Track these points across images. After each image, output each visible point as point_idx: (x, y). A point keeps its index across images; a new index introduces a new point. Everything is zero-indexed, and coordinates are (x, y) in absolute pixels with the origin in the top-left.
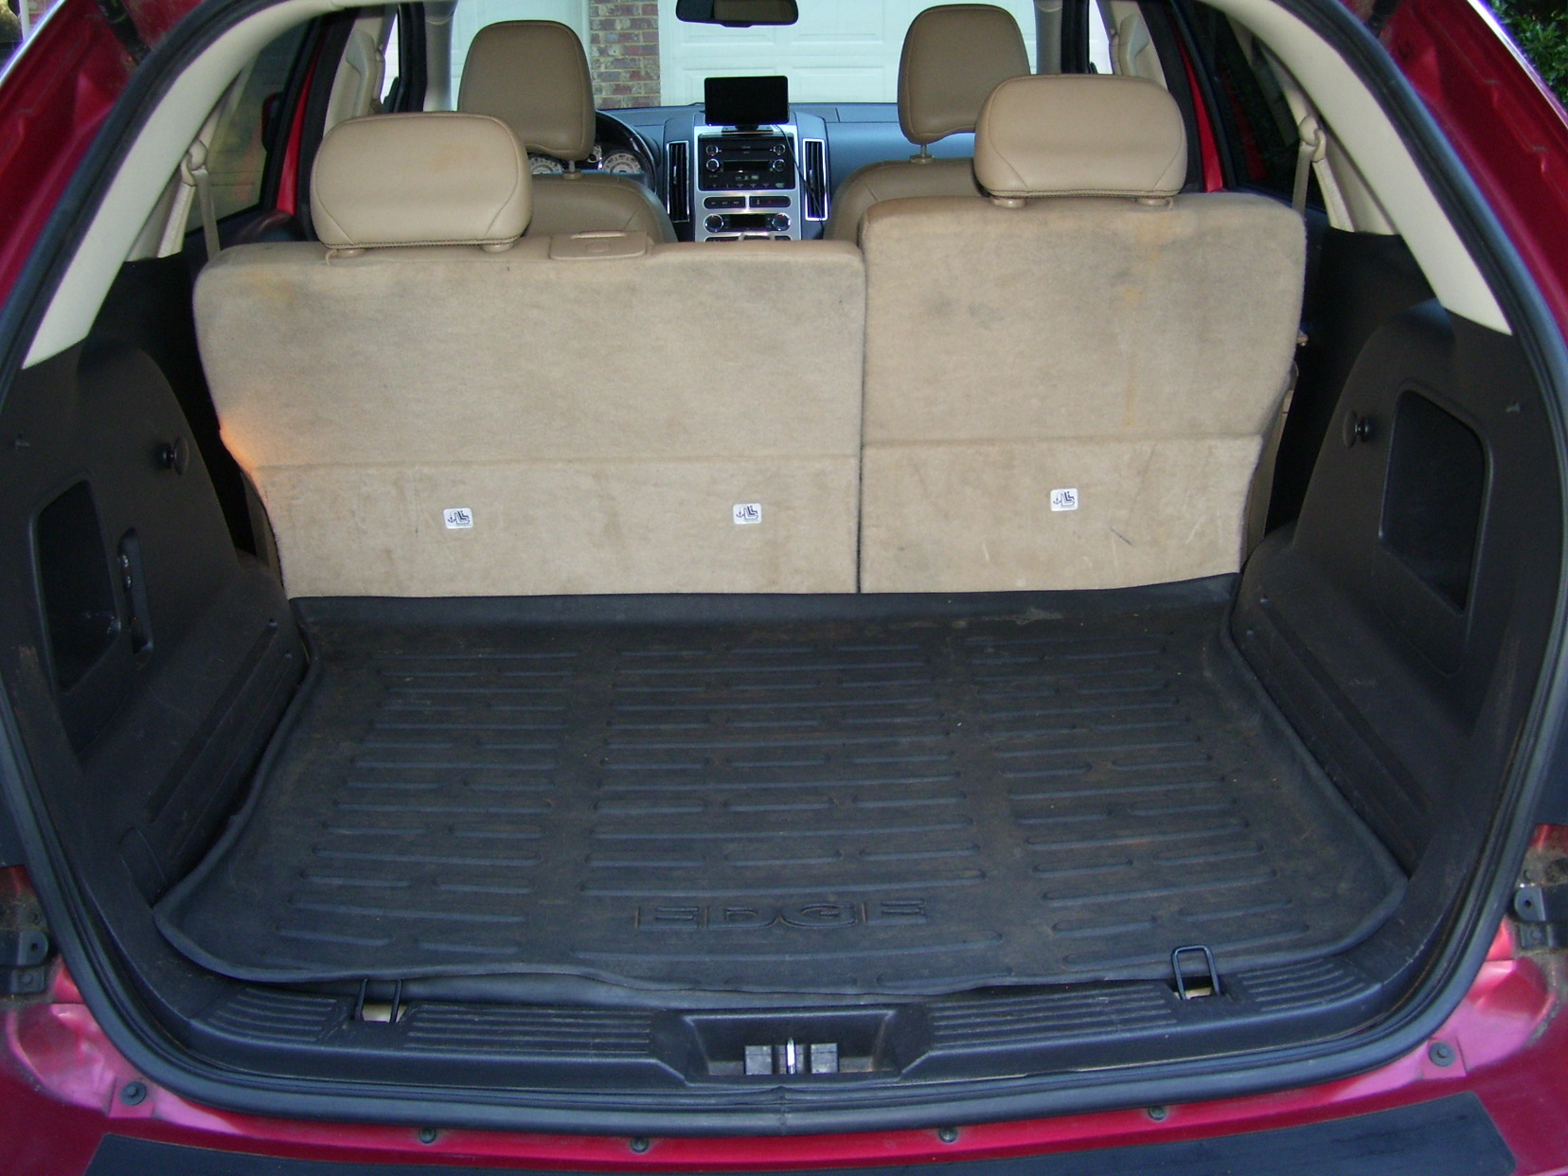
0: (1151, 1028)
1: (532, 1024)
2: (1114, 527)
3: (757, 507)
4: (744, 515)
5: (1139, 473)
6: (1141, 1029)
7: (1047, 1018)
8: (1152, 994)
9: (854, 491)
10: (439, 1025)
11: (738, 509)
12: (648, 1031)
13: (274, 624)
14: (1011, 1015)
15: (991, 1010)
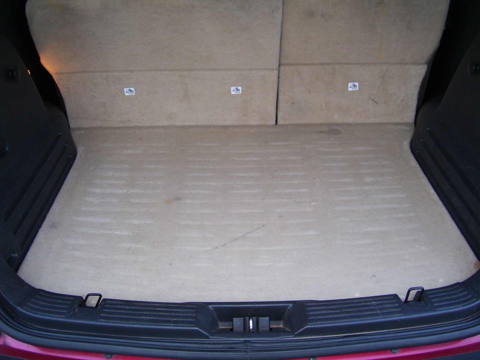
0: (394, 317)
1: (149, 311)
2: (371, 97)
3: (240, 88)
4: (235, 91)
5: (381, 77)
6: (390, 317)
7: (352, 312)
8: (393, 301)
9: (276, 83)
10: (113, 311)
11: (233, 88)
12: (195, 315)
13: (60, 134)
14: (338, 310)
15: (330, 307)
